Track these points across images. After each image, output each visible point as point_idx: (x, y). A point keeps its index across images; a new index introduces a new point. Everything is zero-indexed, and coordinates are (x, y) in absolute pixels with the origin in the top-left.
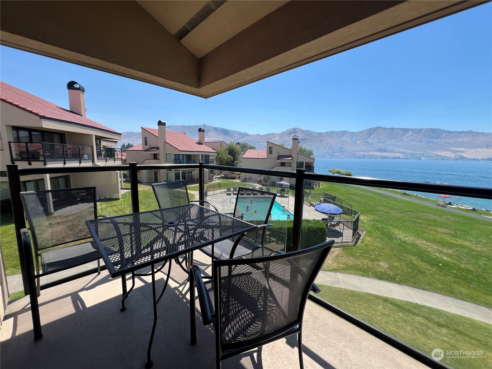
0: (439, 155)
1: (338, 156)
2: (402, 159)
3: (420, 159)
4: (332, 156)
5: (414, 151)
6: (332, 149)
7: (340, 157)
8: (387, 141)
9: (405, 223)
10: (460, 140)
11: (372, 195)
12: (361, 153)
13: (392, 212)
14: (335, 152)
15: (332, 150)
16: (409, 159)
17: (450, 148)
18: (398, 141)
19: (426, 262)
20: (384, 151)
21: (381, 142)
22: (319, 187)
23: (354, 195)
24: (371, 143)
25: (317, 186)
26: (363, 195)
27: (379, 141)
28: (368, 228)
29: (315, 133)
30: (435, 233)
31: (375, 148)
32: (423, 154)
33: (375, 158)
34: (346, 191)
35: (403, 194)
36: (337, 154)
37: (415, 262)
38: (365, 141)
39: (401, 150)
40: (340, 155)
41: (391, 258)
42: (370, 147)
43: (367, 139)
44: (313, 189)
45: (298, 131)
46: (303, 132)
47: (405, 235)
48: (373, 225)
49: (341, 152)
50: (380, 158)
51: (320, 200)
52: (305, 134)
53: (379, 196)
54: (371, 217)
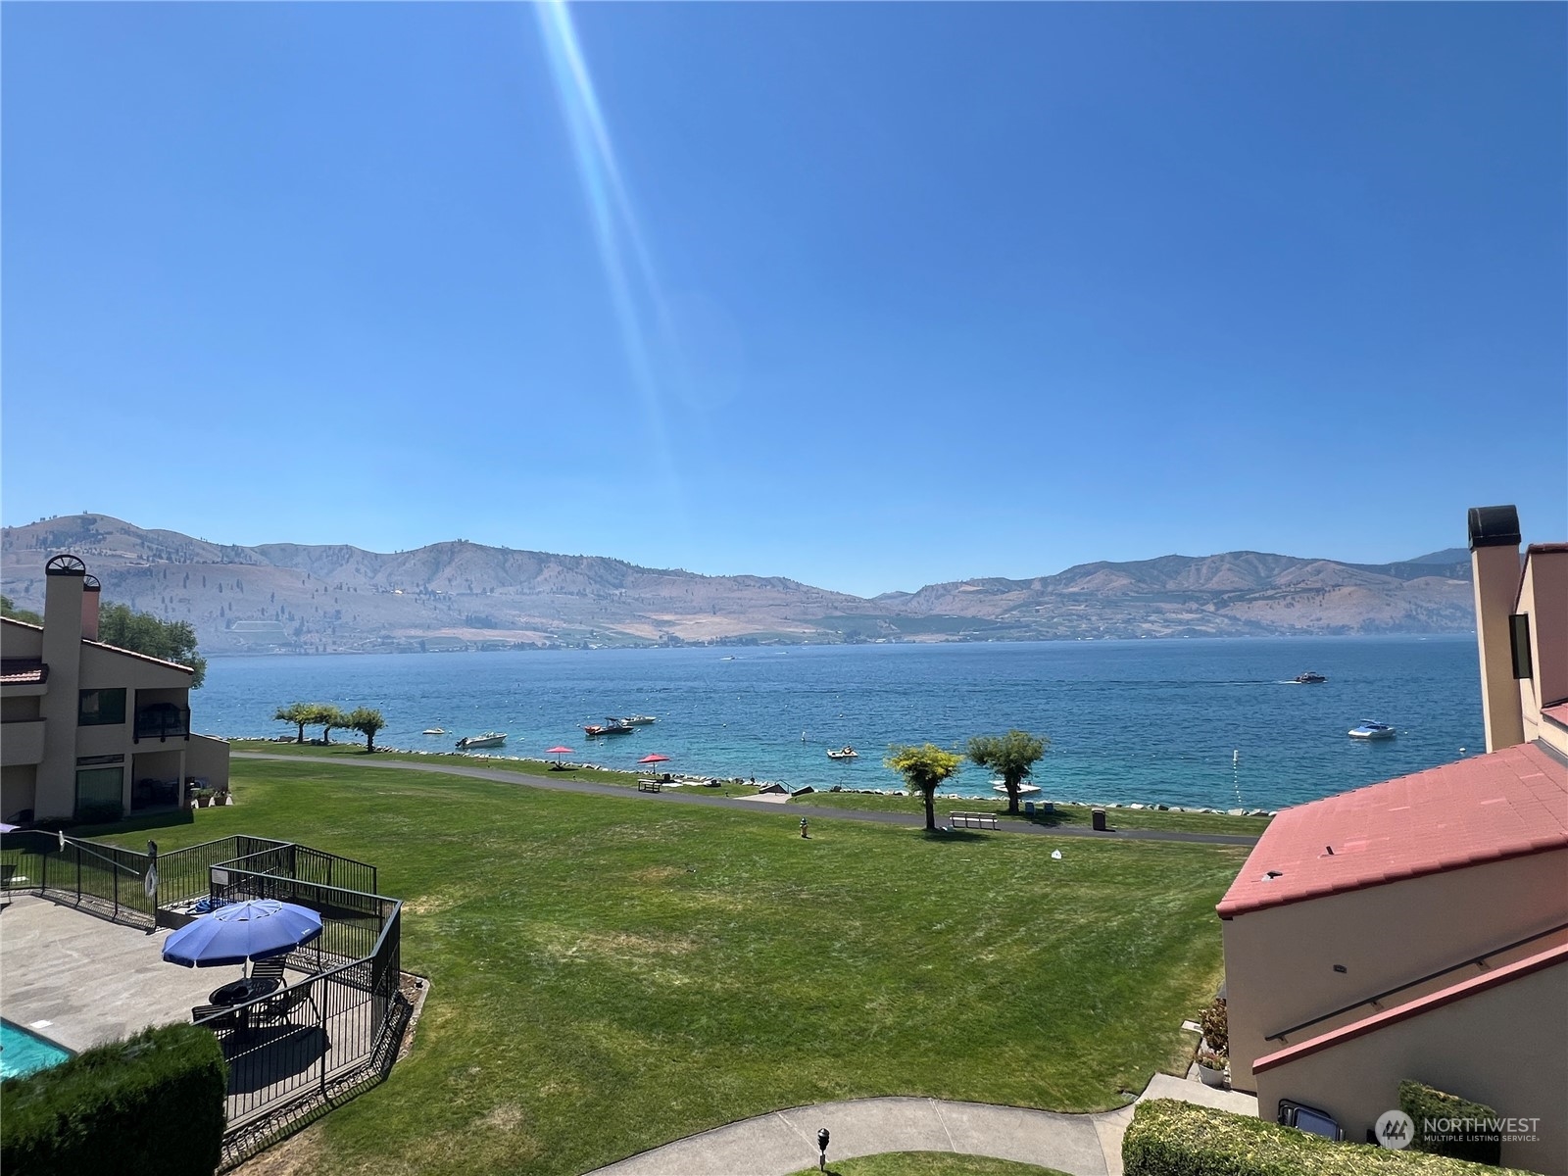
0: (628, 634)
1: (321, 649)
2: (540, 649)
3: (586, 647)
4: (297, 645)
5: (569, 623)
6: (292, 619)
7: (329, 650)
8: (492, 590)
9: (565, 881)
10: (665, 592)
11: (455, 796)
12: (413, 632)
13: (526, 851)
14: (309, 632)
15: (296, 624)
16: (558, 647)
17: (648, 615)
18: (525, 590)
19: (634, 1024)
20: (487, 623)
21: (477, 594)
22: (220, 802)
23: (388, 809)
24: (444, 598)
25: (212, 802)
26: (425, 802)
27: (470, 589)
28: (443, 957)
29: (209, 548)
30: (644, 893)
31: (460, 615)
32: (592, 632)
33: (461, 650)
34: (355, 800)
35: (554, 769)
36: (315, 638)
37: (604, 1043)
38: (422, 588)
39: (537, 620)
40: (330, 641)
41: (532, 1066)
42: (441, 610)
43: (429, 580)
44: (187, 817)
45: (110, 533)
46: (139, 536)
47: (569, 935)
48: (463, 933)
49: (334, 631)
50: (478, 649)
51: (211, 884)
52: (149, 548)
53: (482, 795)
54: (454, 895)
